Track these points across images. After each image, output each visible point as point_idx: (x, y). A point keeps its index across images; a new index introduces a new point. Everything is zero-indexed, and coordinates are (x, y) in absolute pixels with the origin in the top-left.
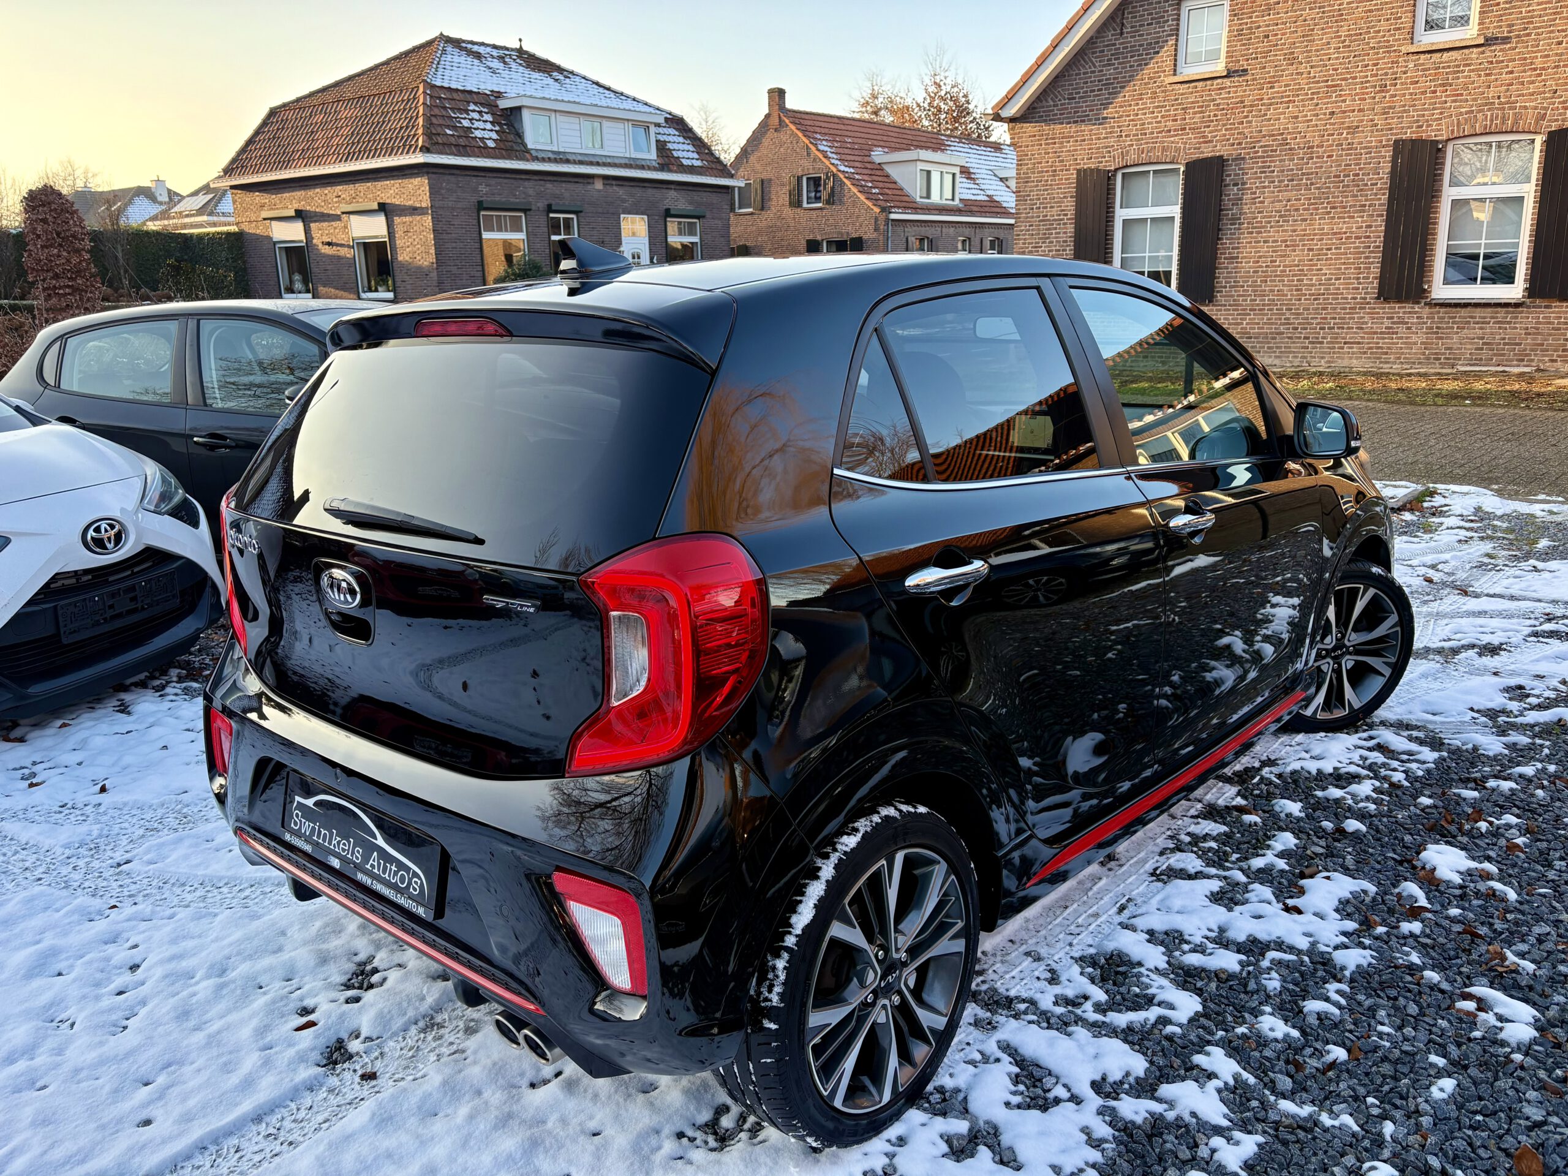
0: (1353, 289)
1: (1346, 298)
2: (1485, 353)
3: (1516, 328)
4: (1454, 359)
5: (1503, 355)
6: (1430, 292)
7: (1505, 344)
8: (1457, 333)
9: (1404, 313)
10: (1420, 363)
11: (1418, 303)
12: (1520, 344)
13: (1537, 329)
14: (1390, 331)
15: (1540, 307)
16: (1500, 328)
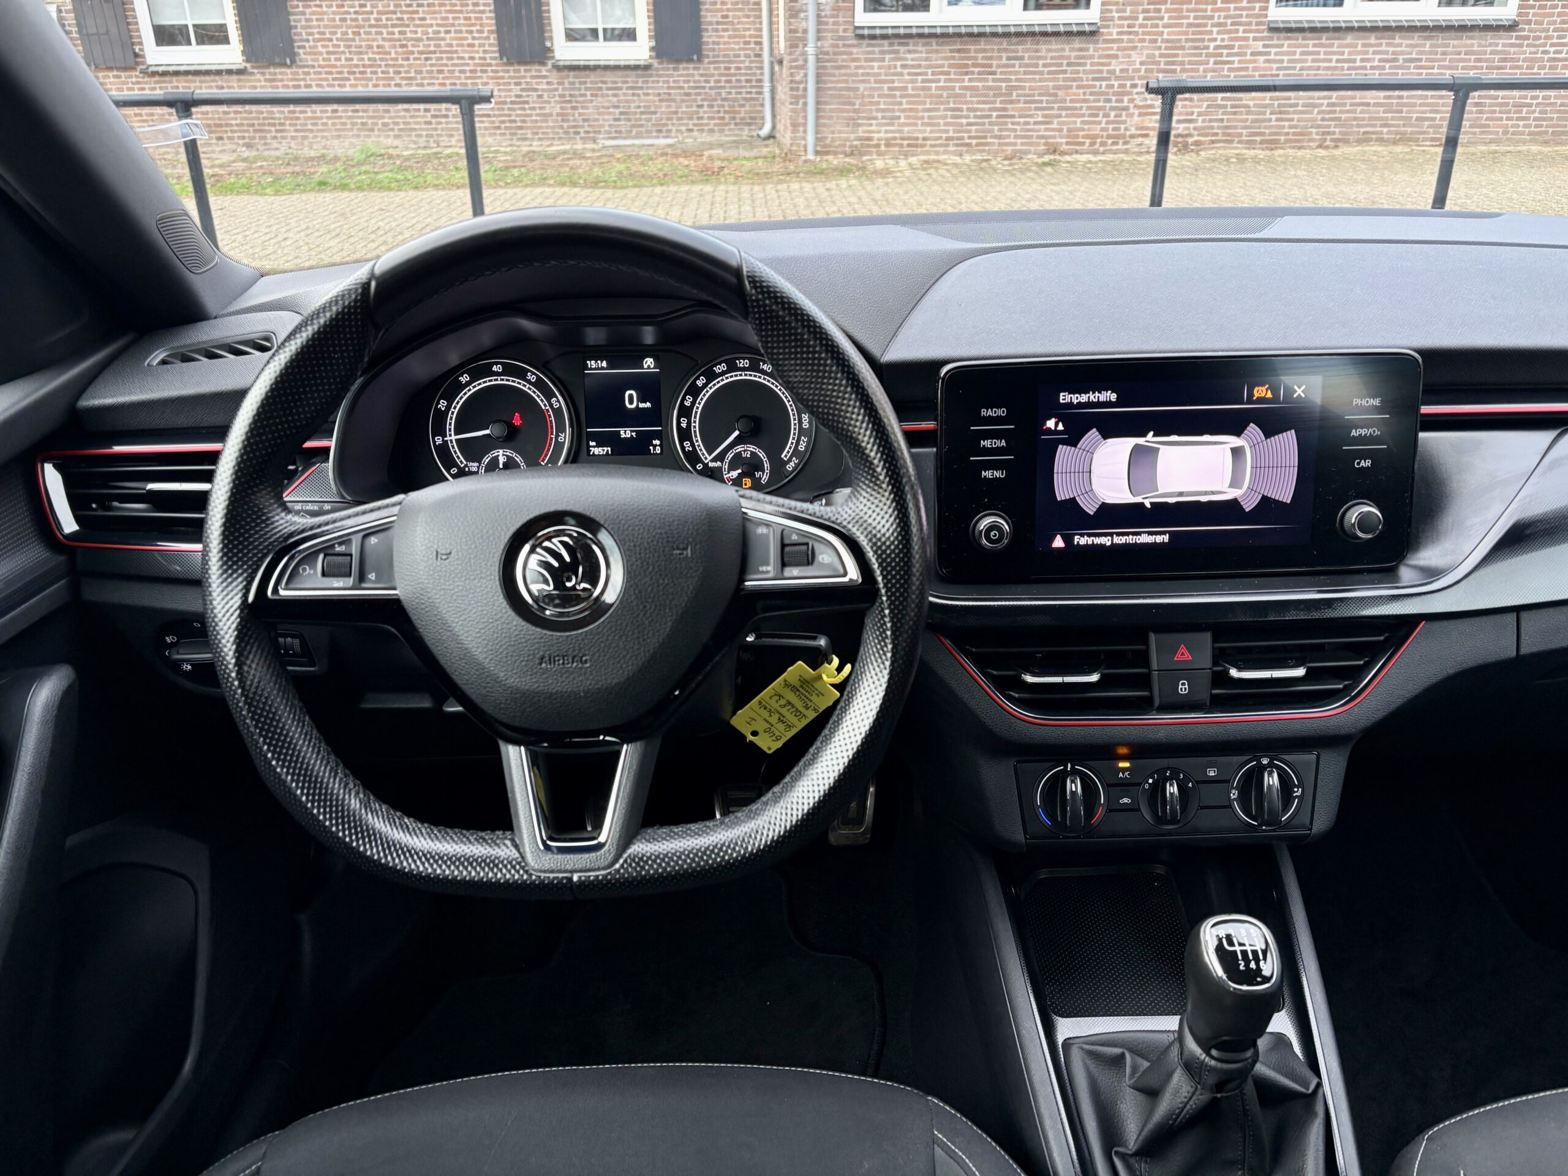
0: (469, 45)
1: (463, 58)
2: (624, 125)
3: (648, 94)
4: (595, 132)
5: (641, 126)
6: (553, 51)
7: (642, 113)
8: (591, 101)
9: (533, 77)
10: (560, 138)
11: (543, 64)
12: (655, 113)
13: (669, 94)
14: (520, 101)
15: (668, 69)
16: (633, 95)
